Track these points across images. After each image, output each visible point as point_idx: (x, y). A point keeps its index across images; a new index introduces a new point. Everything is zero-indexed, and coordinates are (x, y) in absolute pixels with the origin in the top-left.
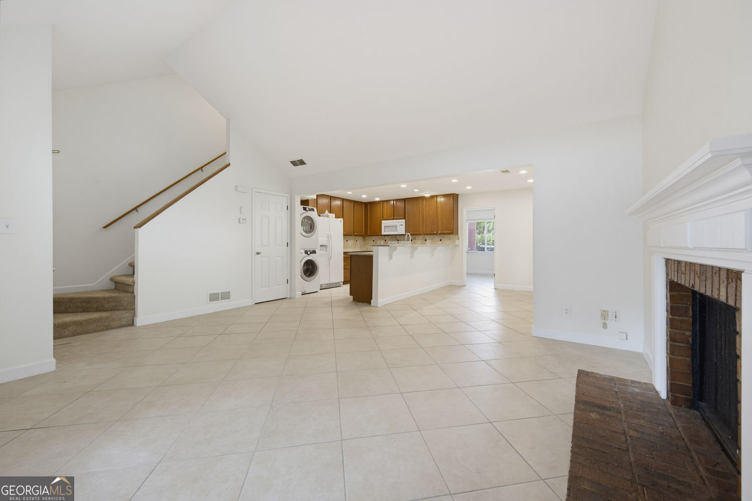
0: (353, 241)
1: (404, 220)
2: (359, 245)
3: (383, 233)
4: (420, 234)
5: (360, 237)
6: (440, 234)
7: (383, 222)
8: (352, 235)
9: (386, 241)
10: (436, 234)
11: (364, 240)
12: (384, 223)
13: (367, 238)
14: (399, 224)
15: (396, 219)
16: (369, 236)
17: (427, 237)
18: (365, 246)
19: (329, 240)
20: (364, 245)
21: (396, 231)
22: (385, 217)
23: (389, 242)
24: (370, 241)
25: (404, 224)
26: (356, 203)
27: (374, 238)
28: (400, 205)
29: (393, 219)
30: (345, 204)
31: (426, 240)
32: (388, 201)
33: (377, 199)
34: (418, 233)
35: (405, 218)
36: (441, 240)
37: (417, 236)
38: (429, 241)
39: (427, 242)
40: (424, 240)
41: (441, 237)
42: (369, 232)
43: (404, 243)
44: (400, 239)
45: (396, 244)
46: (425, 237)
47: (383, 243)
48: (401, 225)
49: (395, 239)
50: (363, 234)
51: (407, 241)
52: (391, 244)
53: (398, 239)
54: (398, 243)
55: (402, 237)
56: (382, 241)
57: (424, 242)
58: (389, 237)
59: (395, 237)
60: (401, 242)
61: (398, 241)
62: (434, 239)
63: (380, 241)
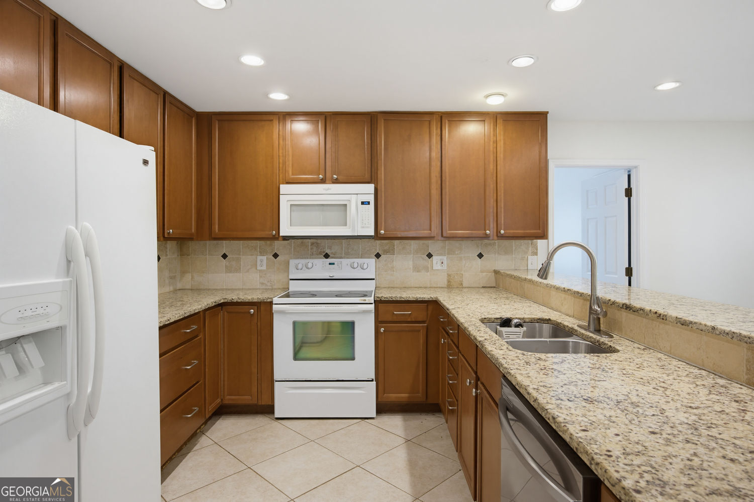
2: (166, 273)
3: (286, 230)
5: (169, 244)
7: (284, 188)
9: (276, 256)
10: (486, 237)
12: (291, 193)
13: (196, 245)
14: (353, 201)
15: (338, 181)
17: (433, 247)
18: (188, 276)
22: (290, 173)
23: (293, 262)
24: (207, 253)
25: (370, 200)
27: (225, 246)
29: (324, 181)
31: (430, 256)
34: (423, 233)
35: (370, 181)
36: (480, 256)
37: (400, 242)
38: (441, 257)
39: (434, 262)
40: (425, 256)
41: (481, 244)
42: (217, 226)
43: (356, 265)
44: (333, 251)
45: (319, 267)
46: (428, 247)
47: (267, 266)
48: (363, 203)
49: (315, 249)
50: (193, 231)
51: (361, 258)
52: (304, 268)
53: (328, 251)
54: (330, 264)
55: (343, 243)
56: (259, 258)
57: (424, 261)
58: (293, 245)
59: (312, 244)
60: (341, 263)
61: (327, 256)
62: (456, 253)
63: (254, 257)
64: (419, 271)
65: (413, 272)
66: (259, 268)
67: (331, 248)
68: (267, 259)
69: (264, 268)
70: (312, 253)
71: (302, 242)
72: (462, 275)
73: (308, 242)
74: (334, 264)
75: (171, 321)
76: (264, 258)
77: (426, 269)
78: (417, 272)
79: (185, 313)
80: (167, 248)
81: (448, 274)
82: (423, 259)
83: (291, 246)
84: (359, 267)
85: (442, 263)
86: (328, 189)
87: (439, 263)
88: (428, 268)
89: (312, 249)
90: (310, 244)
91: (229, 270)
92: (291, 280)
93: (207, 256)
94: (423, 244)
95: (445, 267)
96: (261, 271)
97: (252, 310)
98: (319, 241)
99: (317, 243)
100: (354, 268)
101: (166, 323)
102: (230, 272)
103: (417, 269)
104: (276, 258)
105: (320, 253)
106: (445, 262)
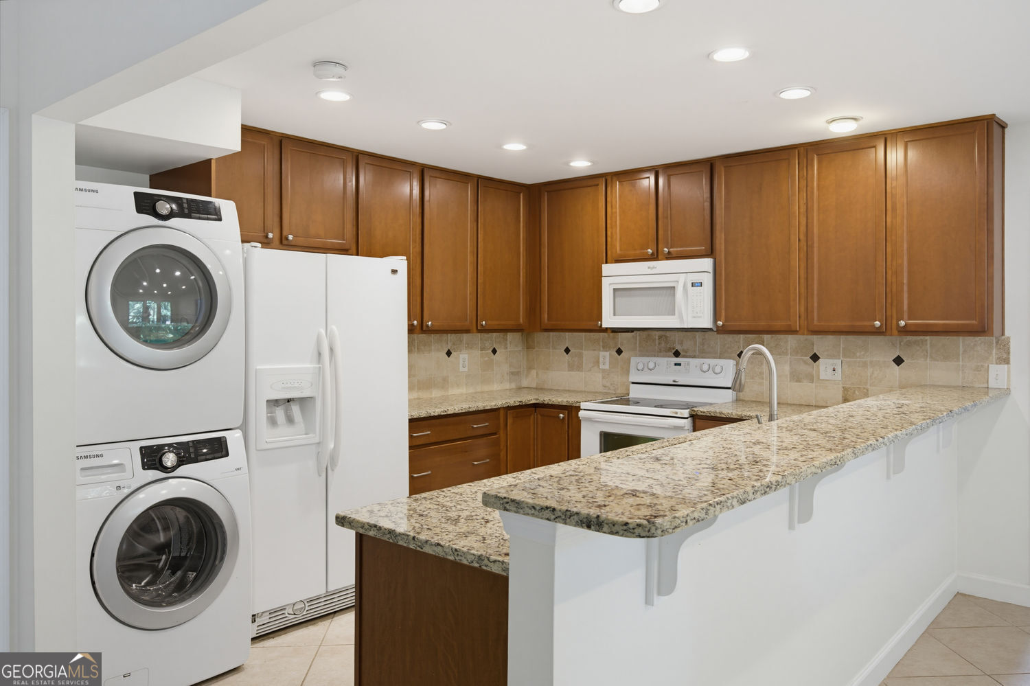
0: (477, 353)
1: (707, 263)
2: (506, 368)
3: (608, 321)
4: (791, 331)
5: (510, 336)
6: (905, 331)
7: (607, 269)
8: (468, 331)
9: (619, 352)
10: (878, 332)
11: (529, 346)
12: (614, 275)
13: (540, 337)
14: (681, 282)
15: (670, 257)
16: (547, 330)
17: (821, 344)
18: (534, 372)
19: (320, 371)
20: (530, 368)
21: (672, 312)
22: (617, 248)
23: (634, 360)
24: (551, 347)
25: (708, 280)
26: (483, 185)
27: (568, 339)
28: (689, 191)
29: (655, 257)
30: (436, 191)
31: (815, 358)
32: (630, 175)
33: (581, 165)
34: (779, 324)
35: (710, 253)
36: (898, 361)
37: (772, 337)
38: (831, 361)
39: (822, 368)
40: (808, 359)
41: (900, 342)
42: (546, 316)
43: (705, 367)
44: (685, 347)
45: (664, 368)
46: (813, 344)
47: (610, 364)
48: (693, 285)
49: (663, 345)
50: (521, 321)
51: (720, 358)
52: (646, 369)
53: (678, 347)
54: (676, 364)
55: (697, 337)
56: (602, 353)
57: (806, 366)
58: (638, 338)
59: (660, 337)
60: (688, 364)
61: (677, 354)
62: (858, 354)
63: (596, 352)
64: (799, 381)
65: (790, 381)
66: (602, 366)
67: (682, 343)
68: (610, 354)
69: (607, 367)
70: (660, 350)
71: (649, 335)
72: (868, 390)
73: (655, 335)
74: (680, 365)
75: (449, 413)
76: (607, 354)
77: (811, 378)
78: (797, 381)
79: (470, 408)
80: (506, 340)
81: (843, 388)
82: (805, 362)
83: (636, 340)
84: (711, 370)
85: (834, 370)
86: (654, 268)
87: (830, 369)
88: (813, 376)
89: (659, 344)
90: (657, 338)
91: (571, 367)
92: (633, 383)
93: (551, 350)
94: (806, 340)
95: (838, 375)
96: (604, 370)
97: (561, 415)
98: (668, 334)
99: (666, 337)
100: (704, 372)
101: (442, 414)
102: (573, 370)
103: (796, 377)
104: (619, 355)
105: (670, 350)
106: (839, 369)
